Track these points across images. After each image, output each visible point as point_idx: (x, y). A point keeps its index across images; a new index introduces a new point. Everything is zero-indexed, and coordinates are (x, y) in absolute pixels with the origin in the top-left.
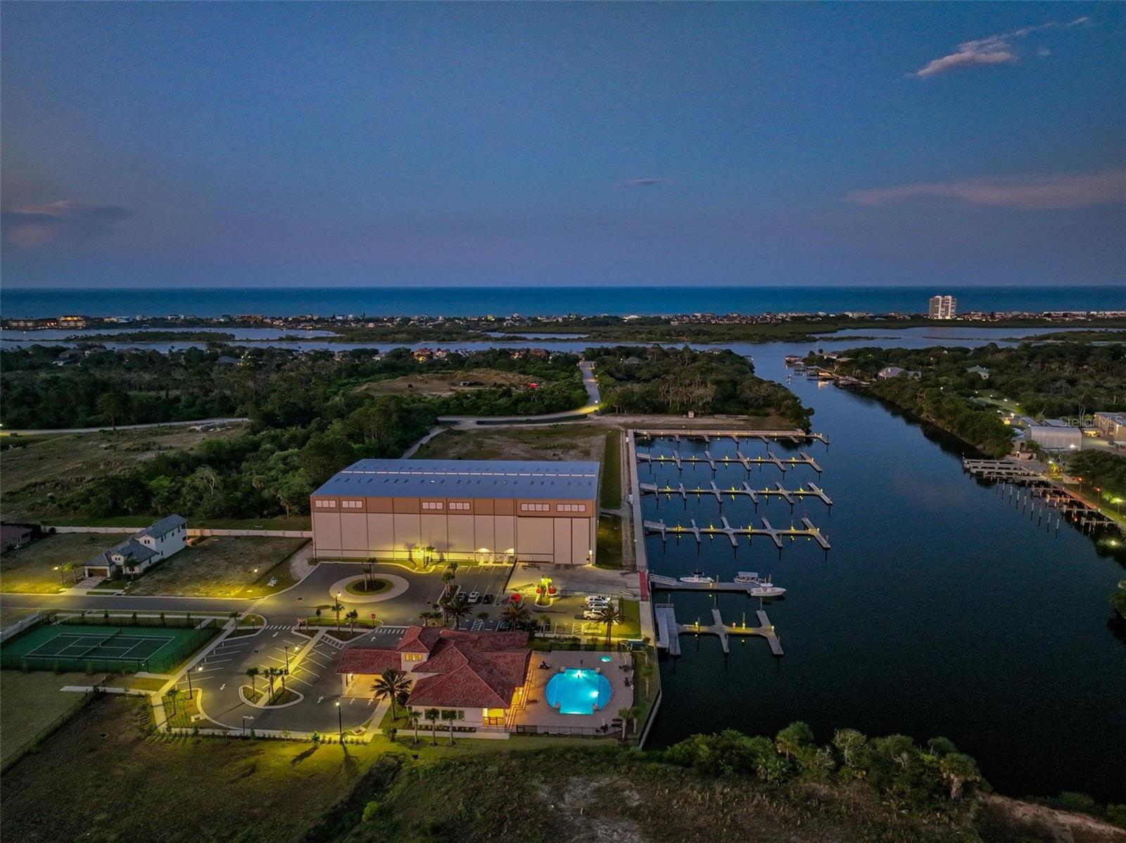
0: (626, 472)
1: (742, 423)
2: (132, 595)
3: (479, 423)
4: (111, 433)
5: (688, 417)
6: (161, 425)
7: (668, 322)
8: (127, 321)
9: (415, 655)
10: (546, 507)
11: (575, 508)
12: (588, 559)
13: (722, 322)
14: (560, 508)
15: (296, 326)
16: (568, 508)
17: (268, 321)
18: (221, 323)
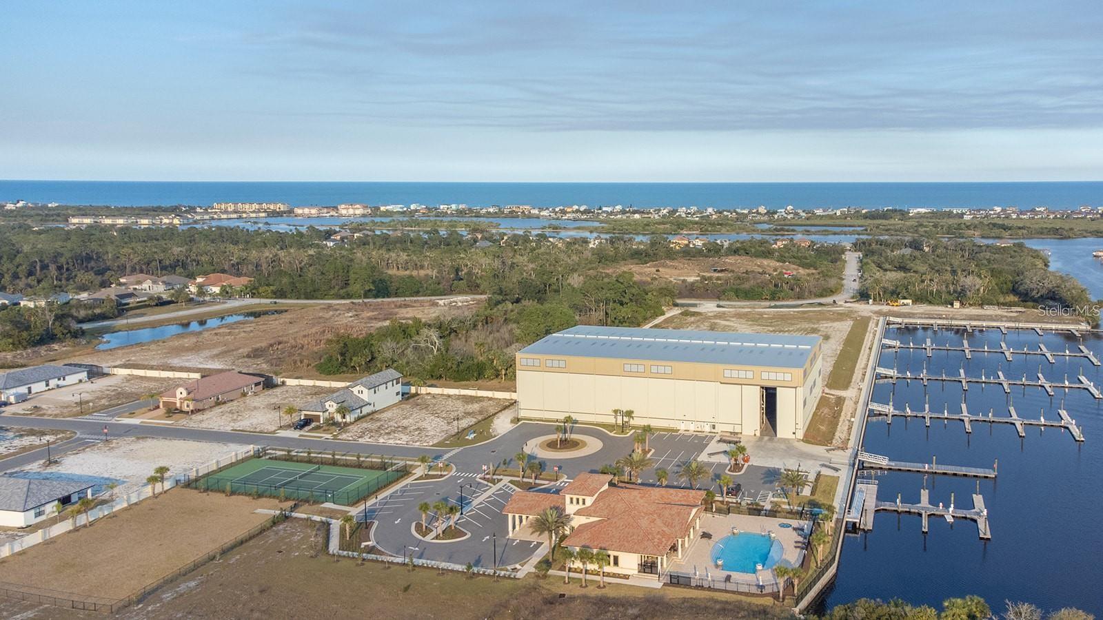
0: (866, 356)
1: (1015, 314)
2: (339, 439)
3: (719, 306)
4: (359, 304)
5: (952, 307)
6: (407, 299)
7: (961, 216)
8: (401, 210)
9: (581, 498)
10: (750, 375)
11: (780, 377)
12: (794, 433)
13: (1025, 217)
14: (765, 376)
15: (562, 216)
16: (773, 376)
17: (535, 212)
18: (489, 213)
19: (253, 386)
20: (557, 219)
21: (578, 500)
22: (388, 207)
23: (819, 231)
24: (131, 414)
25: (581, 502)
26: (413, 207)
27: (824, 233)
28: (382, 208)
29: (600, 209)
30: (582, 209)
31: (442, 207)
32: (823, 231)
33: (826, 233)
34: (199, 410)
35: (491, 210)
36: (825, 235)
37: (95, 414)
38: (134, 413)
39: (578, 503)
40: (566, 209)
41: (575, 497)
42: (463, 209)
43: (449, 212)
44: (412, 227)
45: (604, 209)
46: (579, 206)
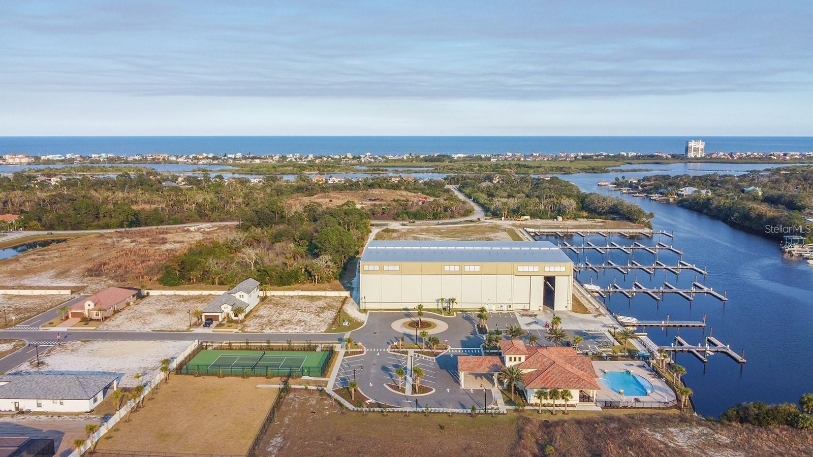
1: (601, 224)
2: (246, 332)
3: (403, 225)
5: (557, 220)
7: (489, 159)
8: (60, 159)
9: (517, 357)
10: (536, 269)
11: (558, 269)
12: (566, 307)
13: (530, 159)
14: (547, 269)
15: (198, 162)
16: (552, 269)
17: (173, 158)
18: (135, 160)
19: (132, 297)
20: (194, 164)
21: (515, 358)
22: (48, 157)
23: (404, 171)
24: (50, 324)
25: (517, 359)
26: (68, 156)
27: (408, 172)
28: (43, 158)
29: (225, 156)
30: (211, 156)
31: (93, 156)
32: (407, 170)
33: (409, 172)
34: (106, 318)
35: (137, 158)
36: (409, 173)
37: (18, 326)
38: (52, 323)
39: (515, 360)
40: (198, 156)
41: (513, 357)
42: (113, 157)
43: (101, 160)
44: (83, 172)
45: (229, 156)
46: (208, 154)
